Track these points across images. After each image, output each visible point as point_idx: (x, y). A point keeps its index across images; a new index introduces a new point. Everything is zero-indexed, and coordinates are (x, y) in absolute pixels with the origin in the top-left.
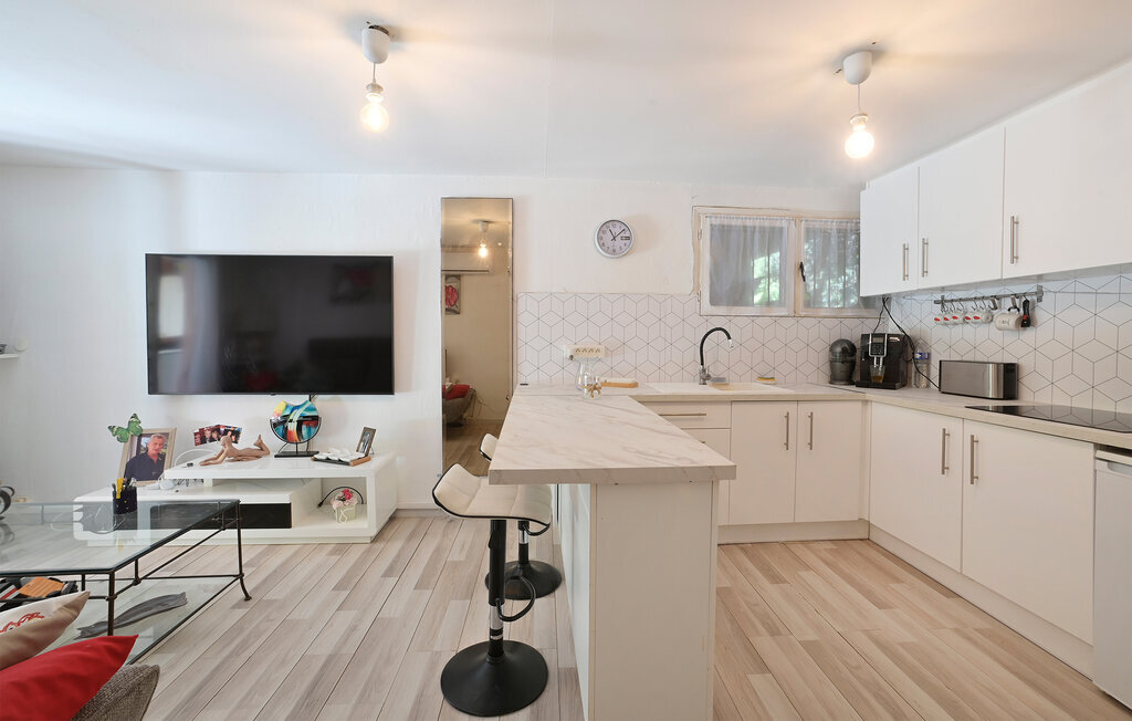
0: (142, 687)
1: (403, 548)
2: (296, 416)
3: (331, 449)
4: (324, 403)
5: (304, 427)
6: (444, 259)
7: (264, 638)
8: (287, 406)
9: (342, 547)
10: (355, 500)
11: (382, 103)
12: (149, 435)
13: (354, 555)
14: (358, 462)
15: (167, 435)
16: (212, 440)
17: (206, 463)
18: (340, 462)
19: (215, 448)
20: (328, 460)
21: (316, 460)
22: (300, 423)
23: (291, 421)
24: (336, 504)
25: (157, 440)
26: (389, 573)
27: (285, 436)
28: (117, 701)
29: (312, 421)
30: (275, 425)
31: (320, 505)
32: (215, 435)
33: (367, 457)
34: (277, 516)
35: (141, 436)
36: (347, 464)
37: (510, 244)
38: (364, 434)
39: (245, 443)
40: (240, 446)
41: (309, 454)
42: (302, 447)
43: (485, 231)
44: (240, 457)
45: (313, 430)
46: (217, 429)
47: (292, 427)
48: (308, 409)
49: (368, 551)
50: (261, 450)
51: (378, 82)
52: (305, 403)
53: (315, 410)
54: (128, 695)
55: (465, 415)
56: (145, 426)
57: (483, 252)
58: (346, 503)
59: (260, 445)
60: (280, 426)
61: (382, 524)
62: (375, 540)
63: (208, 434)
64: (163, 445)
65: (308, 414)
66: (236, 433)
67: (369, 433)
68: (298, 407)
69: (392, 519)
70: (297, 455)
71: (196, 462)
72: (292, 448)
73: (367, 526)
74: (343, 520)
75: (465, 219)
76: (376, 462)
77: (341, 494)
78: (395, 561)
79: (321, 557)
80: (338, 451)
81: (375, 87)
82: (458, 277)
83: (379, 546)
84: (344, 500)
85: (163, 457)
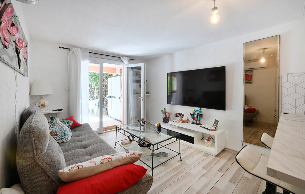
0: (149, 181)
1: (226, 163)
2: (196, 113)
3: (205, 124)
4: (204, 111)
5: (198, 116)
6: (245, 65)
7: (183, 174)
8: (194, 110)
9: (207, 155)
10: (211, 141)
11: (217, 13)
12: (167, 113)
13: (210, 158)
14: (213, 130)
15: (170, 113)
16: (178, 116)
17: (176, 122)
18: (207, 129)
19: (178, 118)
20: (204, 127)
21: (201, 126)
22: (197, 115)
23: (195, 114)
24: (206, 141)
25: (169, 114)
26: (220, 170)
27: (194, 118)
28: (144, 183)
29: (201, 115)
30: (191, 115)
31: (202, 139)
32: (179, 115)
33: (215, 129)
34: (190, 140)
35: (166, 113)
36: (209, 130)
37: (278, 54)
38: (215, 122)
39: (185, 118)
40: (183, 119)
41: (200, 124)
42: (198, 122)
43: (264, 52)
44: (183, 122)
45: (201, 118)
46: (179, 114)
47: (196, 116)
48: (200, 112)
49: (214, 159)
50: (187, 121)
51: (216, 7)
52: (199, 110)
53: (201, 112)
54: (146, 182)
55: (254, 119)
56: (167, 111)
57: (263, 60)
58: (209, 141)
59: (188, 119)
60: (192, 115)
61: (219, 152)
62: (217, 156)
63: (177, 114)
64: (169, 116)
65: (199, 113)
66: (183, 115)
67: (216, 122)
68: (197, 111)
69: (224, 150)
70: (196, 124)
71: (175, 121)
72: (195, 122)
73: (214, 150)
74: (208, 146)
75: (254, 50)
76: (218, 132)
77: (207, 138)
78: (223, 167)
79: (201, 155)
80: (207, 125)
81: (215, 8)
82: (251, 71)
83: (218, 159)
84: (208, 140)
85: (169, 118)
